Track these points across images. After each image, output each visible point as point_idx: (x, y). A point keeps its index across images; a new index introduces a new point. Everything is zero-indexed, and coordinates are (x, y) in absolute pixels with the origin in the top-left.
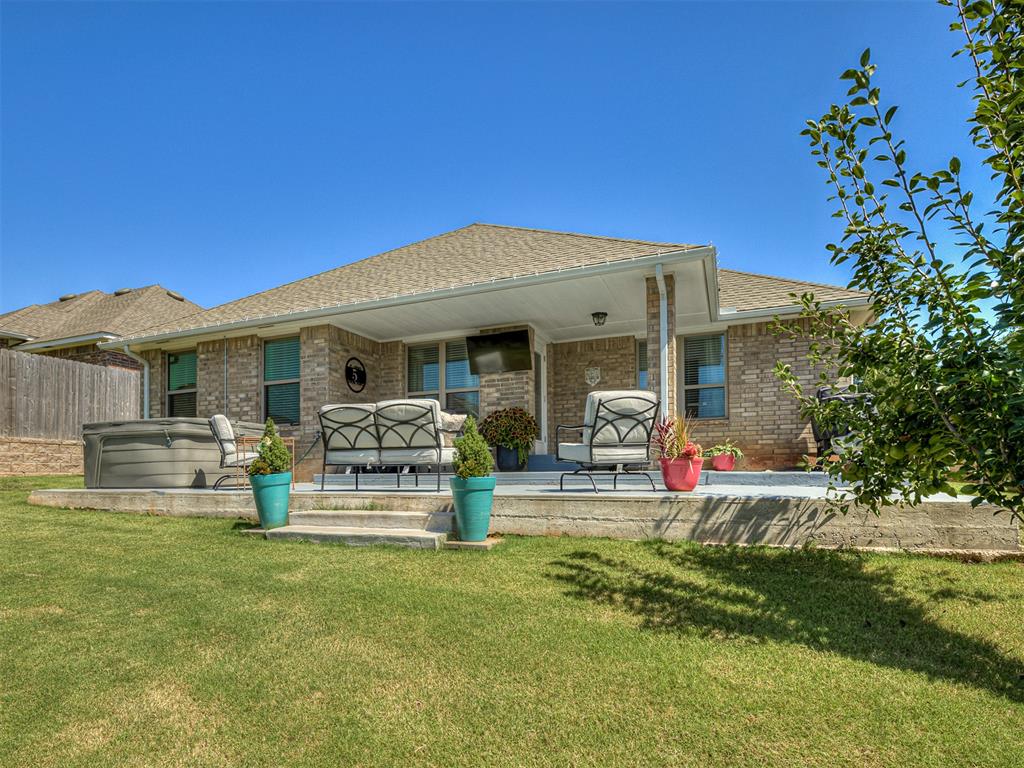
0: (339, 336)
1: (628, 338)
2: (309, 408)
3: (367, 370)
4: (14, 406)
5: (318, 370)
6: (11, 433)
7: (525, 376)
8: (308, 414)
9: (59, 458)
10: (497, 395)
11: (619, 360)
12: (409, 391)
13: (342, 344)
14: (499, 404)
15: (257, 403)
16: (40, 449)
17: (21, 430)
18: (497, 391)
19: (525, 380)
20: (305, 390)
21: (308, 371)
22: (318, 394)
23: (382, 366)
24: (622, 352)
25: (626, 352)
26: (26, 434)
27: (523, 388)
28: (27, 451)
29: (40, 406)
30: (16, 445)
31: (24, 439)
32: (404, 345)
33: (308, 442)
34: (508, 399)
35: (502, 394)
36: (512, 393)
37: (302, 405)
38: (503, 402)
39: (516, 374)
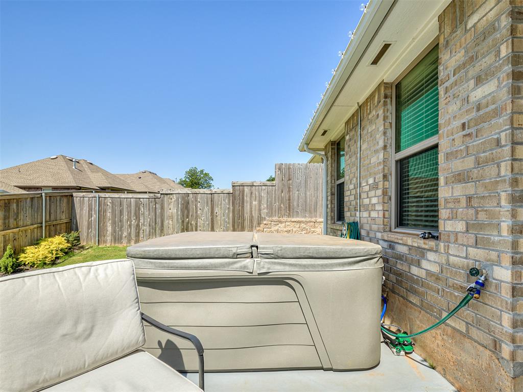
2: (457, 201)
4: (291, 199)
5: (479, 94)
6: (289, 216)
8: (453, 217)
9: (314, 232)
15: (385, 193)
16: (303, 225)
17: (295, 213)
20: (448, 156)
21: (453, 108)
22: (478, 163)
26: (297, 216)
28: (295, 227)
29: (306, 197)
30: (289, 223)
33: (454, 287)
37: (444, 193)
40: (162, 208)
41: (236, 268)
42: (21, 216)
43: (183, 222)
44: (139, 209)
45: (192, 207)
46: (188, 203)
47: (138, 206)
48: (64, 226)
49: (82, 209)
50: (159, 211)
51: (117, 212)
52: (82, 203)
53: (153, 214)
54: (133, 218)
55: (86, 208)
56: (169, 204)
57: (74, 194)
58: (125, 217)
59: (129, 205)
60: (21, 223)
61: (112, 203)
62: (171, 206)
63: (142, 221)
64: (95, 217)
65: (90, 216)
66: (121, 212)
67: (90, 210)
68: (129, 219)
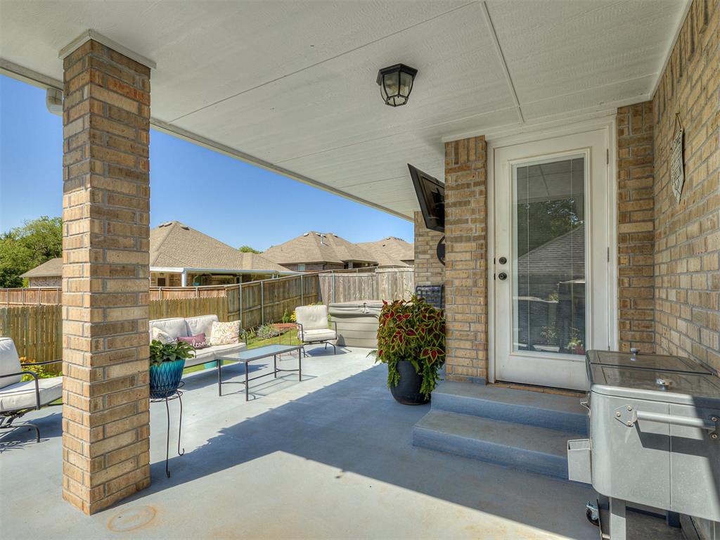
40: (377, 284)
41: (358, 311)
42: (291, 291)
43: (393, 295)
44: (361, 285)
45: (399, 282)
46: (396, 280)
47: (360, 283)
48: (313, 298)
49: (324, 286)
50: (375, 286)
51: (347, 287)
52: (324, 280)
53: (371, 289)
54: (357, 292)
55: (327, 285)
56: (382, 281)
57: (319, 275)
58: (352, 292)
59: (355, 282)
60: (290, 296)
61: (343, 281)
62: (384, 283)
63: (363, 294)
64: (332, 291)
65: (329, 290)
66: (349, 287)
67: (329, 286)
68: (355, 293)
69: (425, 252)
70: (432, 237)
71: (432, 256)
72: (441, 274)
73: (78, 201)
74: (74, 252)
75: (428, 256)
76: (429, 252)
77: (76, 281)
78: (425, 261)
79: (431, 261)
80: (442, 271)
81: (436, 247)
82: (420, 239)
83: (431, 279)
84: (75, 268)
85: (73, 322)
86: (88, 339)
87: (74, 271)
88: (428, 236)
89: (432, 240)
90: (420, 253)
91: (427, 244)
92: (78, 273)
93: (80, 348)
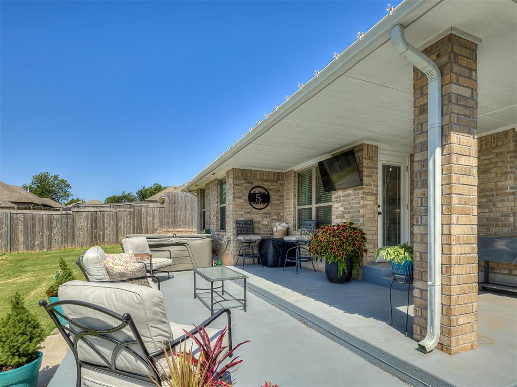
0: (241, 174)
1: (506, 133)
3: (271, 193)
4: (176, 216)
5: (230, 198)
6: (174, 227)
7: (361, 192)
8: (227, 226)
10: (342, 209)
11: (493, 161)
12: (298, 205)
13: (245, 179)
14: (343, 217)
15: (217, 218)
17: (178, 226)
18: (342, 205)
19: (361, 195)
22: (230, 213)
23: (285, 189)
24: (497, 151)
25: (502, 150)
27: (359, 203)
29: (186, 215)
31: (177, 230)
32: (295, 173)
34: (349, 213)
35: (345, 208)
36: (352, 208)
38: (346, 216)
39: (355, 190)
40: (74, 222)
41: (169, 241)
43: (92, 232)
44: (52, 223)
45: (100, 221)
46: (96, 218)
47: (50, 220)
50: (70, 225)
51: (29, 225)
53: (65, 227)
54: (46, 230)
56: (80, 219)
58: (38, 229)
59: (42, 219)
61: (24, 218)
62: (82, 221)
63: (54, 232)
64: (6, 229)
66: (33, 225)
68: (42, 230)
69: (240, 197)
70: (246, 187)
71: (245, 200)
72: (250, 213)
73: (467, 143)
74: (463, 177)
75: (242, 200)
76: (243, 197)
77: (465, 197)
78: (240, 203)
79: (245, 204)
80: (251, 211)
81: (247, 195)
82: (237, 187)
83: (244, 216)
84: (464, 188)
85: (461, 226)
86: (475, 236)
87: (464, 190)
88: (242, 186)
89: (245, 189)
90: (237, 197)
91: (242, 192)
92: (467, 191)
93: (469, 242)
